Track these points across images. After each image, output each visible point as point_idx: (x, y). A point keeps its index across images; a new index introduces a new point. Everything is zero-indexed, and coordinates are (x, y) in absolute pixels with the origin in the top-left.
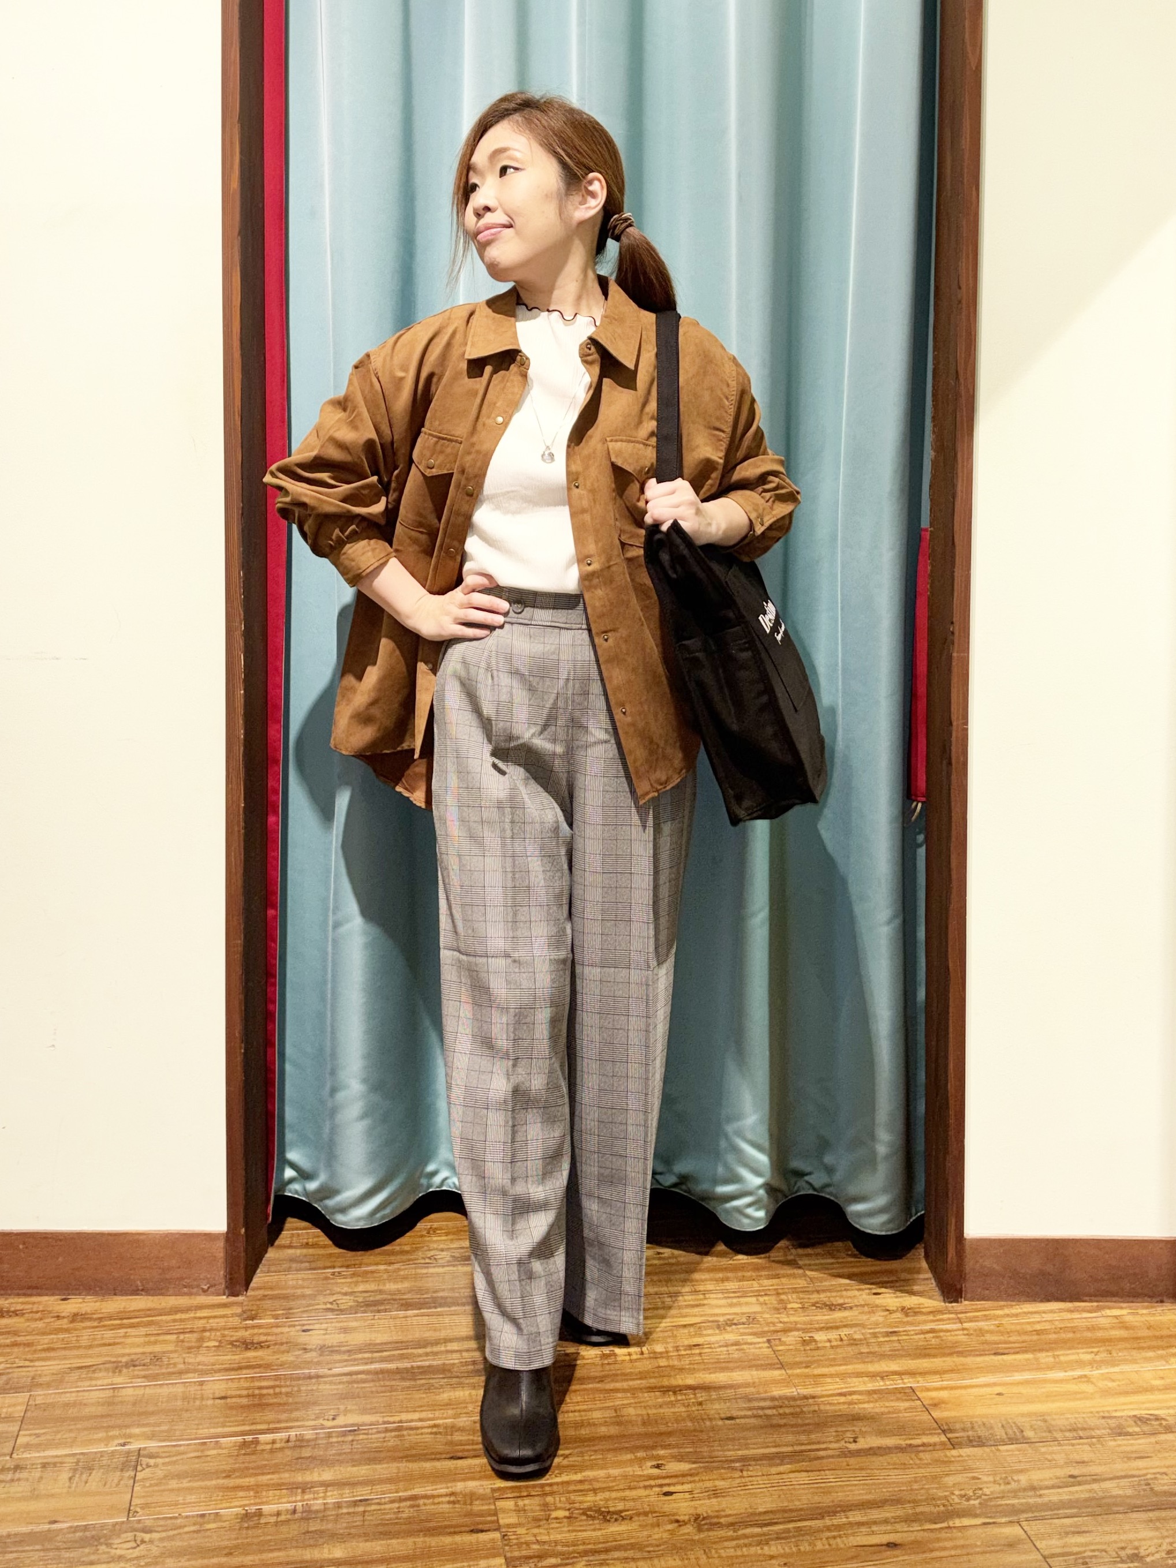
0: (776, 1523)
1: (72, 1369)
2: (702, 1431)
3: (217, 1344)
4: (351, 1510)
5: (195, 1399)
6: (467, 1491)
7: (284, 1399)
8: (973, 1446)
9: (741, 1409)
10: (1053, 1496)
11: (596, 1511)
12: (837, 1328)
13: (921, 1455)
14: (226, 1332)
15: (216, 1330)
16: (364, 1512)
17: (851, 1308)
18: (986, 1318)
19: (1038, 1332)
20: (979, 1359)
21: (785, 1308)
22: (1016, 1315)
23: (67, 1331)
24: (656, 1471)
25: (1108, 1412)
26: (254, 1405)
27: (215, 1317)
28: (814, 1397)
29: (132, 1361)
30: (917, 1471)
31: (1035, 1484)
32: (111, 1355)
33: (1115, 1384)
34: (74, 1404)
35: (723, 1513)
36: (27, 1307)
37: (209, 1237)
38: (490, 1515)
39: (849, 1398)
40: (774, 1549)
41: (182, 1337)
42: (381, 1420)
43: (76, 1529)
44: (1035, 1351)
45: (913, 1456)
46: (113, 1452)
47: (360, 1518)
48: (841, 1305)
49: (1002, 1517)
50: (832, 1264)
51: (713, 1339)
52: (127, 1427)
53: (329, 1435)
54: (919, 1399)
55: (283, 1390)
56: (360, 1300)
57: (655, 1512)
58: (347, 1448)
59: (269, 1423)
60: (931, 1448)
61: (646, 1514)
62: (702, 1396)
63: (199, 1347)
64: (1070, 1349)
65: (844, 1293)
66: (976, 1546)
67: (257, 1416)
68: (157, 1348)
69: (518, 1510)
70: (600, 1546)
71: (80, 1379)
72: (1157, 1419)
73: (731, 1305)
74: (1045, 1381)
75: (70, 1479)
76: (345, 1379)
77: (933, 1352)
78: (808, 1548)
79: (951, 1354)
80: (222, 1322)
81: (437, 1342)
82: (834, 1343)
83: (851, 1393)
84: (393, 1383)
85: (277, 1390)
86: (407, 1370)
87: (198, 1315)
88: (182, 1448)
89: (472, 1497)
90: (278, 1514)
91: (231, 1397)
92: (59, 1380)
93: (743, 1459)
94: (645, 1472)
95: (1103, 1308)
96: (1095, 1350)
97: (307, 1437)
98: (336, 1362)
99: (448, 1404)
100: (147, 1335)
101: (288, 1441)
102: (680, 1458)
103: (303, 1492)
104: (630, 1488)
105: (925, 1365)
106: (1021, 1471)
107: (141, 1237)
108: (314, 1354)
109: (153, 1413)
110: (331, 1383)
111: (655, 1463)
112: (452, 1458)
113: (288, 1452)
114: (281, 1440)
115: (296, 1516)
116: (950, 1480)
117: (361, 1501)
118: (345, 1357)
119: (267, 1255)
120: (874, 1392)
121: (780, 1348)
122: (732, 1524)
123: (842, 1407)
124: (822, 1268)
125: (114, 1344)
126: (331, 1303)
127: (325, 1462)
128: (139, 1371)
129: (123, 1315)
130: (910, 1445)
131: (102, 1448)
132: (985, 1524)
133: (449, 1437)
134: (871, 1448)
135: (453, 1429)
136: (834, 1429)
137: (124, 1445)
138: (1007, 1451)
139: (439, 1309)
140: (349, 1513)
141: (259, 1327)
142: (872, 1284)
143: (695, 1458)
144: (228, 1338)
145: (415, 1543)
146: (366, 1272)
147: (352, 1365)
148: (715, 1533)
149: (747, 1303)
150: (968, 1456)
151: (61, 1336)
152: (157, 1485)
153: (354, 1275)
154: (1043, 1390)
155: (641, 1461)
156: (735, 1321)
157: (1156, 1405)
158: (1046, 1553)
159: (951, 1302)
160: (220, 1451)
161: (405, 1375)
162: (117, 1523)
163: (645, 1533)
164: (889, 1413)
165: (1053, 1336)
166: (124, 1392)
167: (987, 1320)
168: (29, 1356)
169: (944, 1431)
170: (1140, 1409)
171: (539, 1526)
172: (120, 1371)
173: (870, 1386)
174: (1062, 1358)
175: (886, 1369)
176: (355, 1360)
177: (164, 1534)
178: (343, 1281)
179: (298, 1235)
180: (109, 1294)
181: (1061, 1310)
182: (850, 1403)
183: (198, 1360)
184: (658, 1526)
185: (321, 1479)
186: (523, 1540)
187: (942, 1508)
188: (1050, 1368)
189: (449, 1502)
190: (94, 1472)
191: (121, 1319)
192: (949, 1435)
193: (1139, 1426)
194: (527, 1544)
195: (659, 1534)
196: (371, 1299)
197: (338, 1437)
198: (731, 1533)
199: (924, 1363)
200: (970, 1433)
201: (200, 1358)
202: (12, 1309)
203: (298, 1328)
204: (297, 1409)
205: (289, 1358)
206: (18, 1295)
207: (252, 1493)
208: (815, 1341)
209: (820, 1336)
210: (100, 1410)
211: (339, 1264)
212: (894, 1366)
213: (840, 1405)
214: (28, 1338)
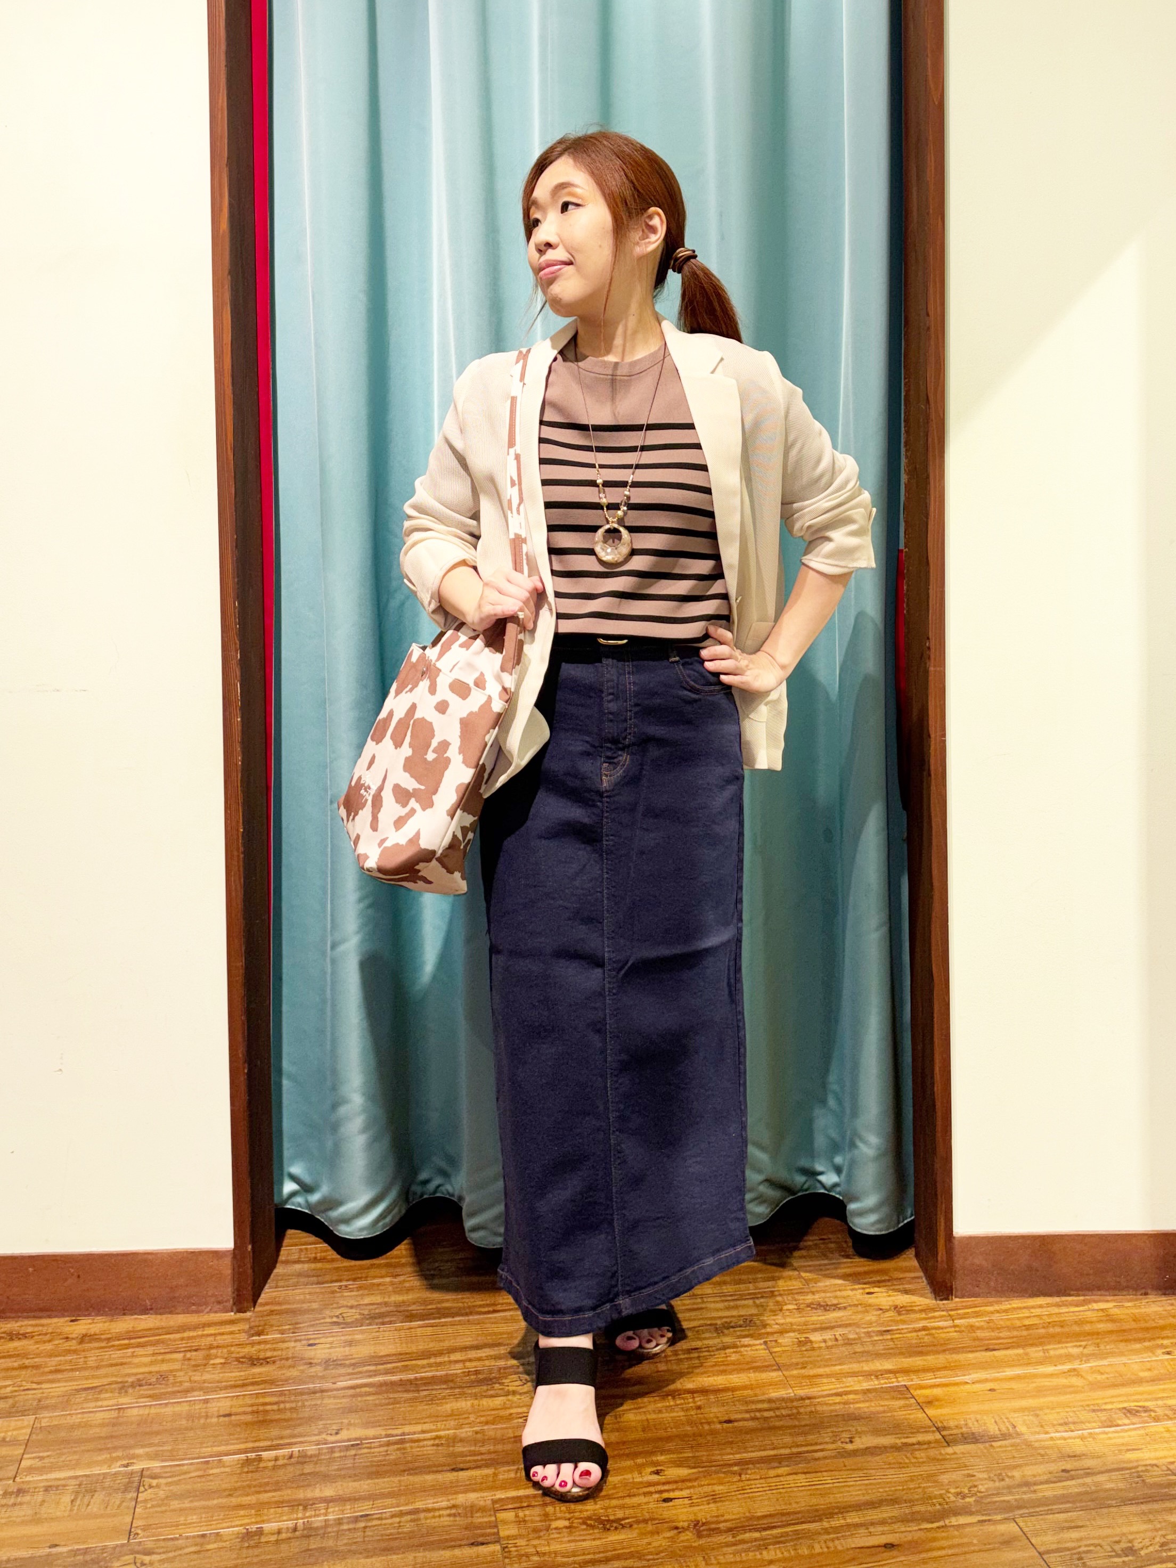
0: (774, 1527)
1: (78, 1391)
2: (701, 1436)
3: (222, 1361)
4: (351, 1526)
5: (199, 1418)
6: (468, 1504)
7: (288, 1415)
8: (968, 1443)
9: (737, 1412)
10: (1048, 1491)
11: (595, 1520)
12: (832, 1328)
13: (917, 1454)
14: (233, 1349)
15: (223, 1347)
16: (365, 1527)
17: (845, 1308)
18: (977, 1315)
19: (1028, 1327)
20: (971, 1355)
21: (781, 1310)
22: (1006, 1311)
23: (75, 1352)
24: (655, 1478)
25: (1098, 1404)
26: (260, 1421)
27: (222, 1334)
28: (809, 1398)
29: (139, 1380)
30: (913, 1469)
31: (1031, 1479)
32: (116, 1376)
33: (1104, 1377)
34: (79, 1426)
35: (722, 1519)
36: (36, 1329)
37: (216, 1254)
38: (490, 1527)
39: (845, 1397)
40: (771, 1554)
41: (188, 1355)
42: (384, 1433)
43: (75, 1553)
44: (1026, 1345)
45: (909, 1455)
46: (116, 1474)
47: (360, 1534)
48: (835, 1305)
49: (996, 1514)
50: (826, 1265)
51: (710, 1342)
52: (131, 1447)
53: (332, 1450)
54: (913, 1397)
55: (288, 1405)
56: (366, 1312)
57: (654, 1519)
58: (349, 1463)
59: (272, 1440)
60: (926, 1446)
61: (645, 1521)
62: (700, 1400)
63: (205, 1365)
64: (1059, 1343)
65: (839, 1293)
66: (971, 1544)
67: (263, 1433)
68: (164, 1367)
69: (520, 1522)
70: (602, 1555)
71: (86, 1400)
72: (1145, 1411)
73: (728, 1308)
74: (1035, 1376)
75: (72, 1501)
76: (351, 1392)
77: (924, 1349)
78: (806, 1552)
79: (944, 1351)
80: (228, 1339)
81: (440, 1353)
82: (830, 1343)
83: (847, 1393)
84: (396, 1395)
85: (282, 1406)
86: (410, 1382)
87: (205, 1332)
88: (185, 1467)
89: (472, 1509)
90: (279, 1532)
91: (236, 1414)
92: (66, 1401)
93: (738, 1463)
94: (645, 1479)
95: (1090, 1302)
96: (1083, 1343)
97: (309, 1453)
98: (340, 1375)
99: (452, 1415)
100: (154, 1354)
101: (291, 1457)
102: (679, 1464)
103: (305, 1508)
104: (629, 1496)
105: (919, 1363)
106: (1015, 1467)
107: (150, 1257)
108: (319, 1368)
109: (157, 1433)
110: (335, 1397)
111: (655, 1469)
112: (453, 1470)
113: (290, 1469)
114: (284, 1456)
115: (297, 1533)
116: (945, 1478)
117: (362, 1516)
118: (350, 1370)
119: (275, 1271)
120: (869, 1391)
121: (775, 1350)
122: (730, 1530)
123: (837, 1407)
124: (818, 1269)
125: (122, 1364)
126: (337, 1317)
127: (326, 1478)
128: (144, 1391)
129: (131, 1335)
130: (906, 1444)
131: (105, 1470)
132: (979, 1521)
133: (451, 1449)
134: (867, 1448)
135: (454, 1440)
136: (829, 1430)
137: (127, 1466)
138: (1000, 1447)
139: (443, 1320)
140: (349, 1530)
141: (265, 1342)
142: (865, 1284)
143: (695, 1463)
144: (234, 1355)
145: (415, 1557)
146: (374, 1284)
147: (357, 1378)
148: (713, 1539)
149: (744, 1306)
150: (963, 1453)
151: (69, 1358)
152: (159, 1506)
153: (360, 1288)
154: (1034, 1385)
155: (640, 1468)
156: (732, 1324)
157: (1145, 1396)
158: (1042, 1549)
159: (941, 1300)
160: (223, 1470)
161: (408, 1387)
162: (117, 1546)
163: (646, 1541)
164: (884, 1412)
165: (1042, 1331)
166: (130, 1412)
167: (977, 1316)
168: (35, 1380)
169: (938, 1429)
170: (1129, 1401)
171: (539, 1537)
172: (126, 1392)
173: (866, 1385)
174: (1052, 1353)
175: (880, 1368)
176: (360, 1372)
177: (164, 1556)
178: (349, 1294)
179: (306, 1249)
180: (118, 1314)
181: (1048, 1305)
182: (845, 1403)
183: (204, 1378)
184: (658, 1533)
185: (322, 1495)
186: (523, 1552)
187: (938, 1507)
188: (1041, 1363)
189: (449, 1515)
190: (96, 1495)
191: (130, 1339)
192: (944, 1433)
193: (1128, 1418)
194: (527, 1555)
195: (660, 1541)
196: (377, 1311)
197: (340, 1451)
198: (730, 1539)
199: (918, 1361)
200: (964, 1430)
201: (207, 1376)
202: (21, 1332)
203: (304, 1342)
204: (300, 1425)
205: (294, 1373)
206: (27, 1318)
207: (253, 1511)
208: (811, 1342)
209: (816, 1337)
210: (104, 1432)
211: (345, 1277)
212: (888, 1365)
213: (834, 1405)
214: (36, 1360)
